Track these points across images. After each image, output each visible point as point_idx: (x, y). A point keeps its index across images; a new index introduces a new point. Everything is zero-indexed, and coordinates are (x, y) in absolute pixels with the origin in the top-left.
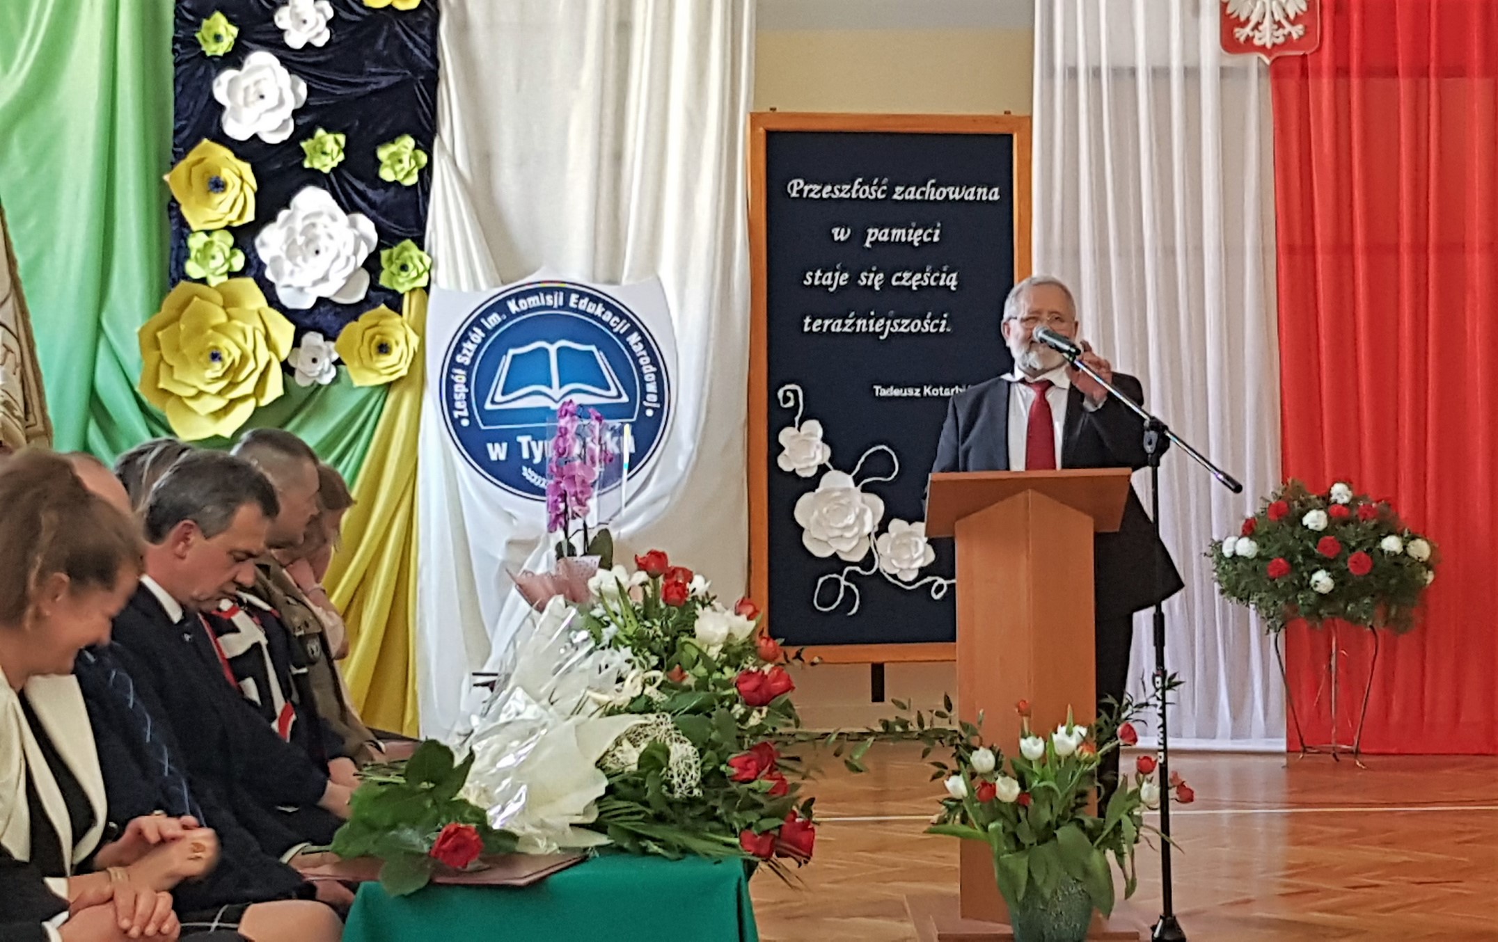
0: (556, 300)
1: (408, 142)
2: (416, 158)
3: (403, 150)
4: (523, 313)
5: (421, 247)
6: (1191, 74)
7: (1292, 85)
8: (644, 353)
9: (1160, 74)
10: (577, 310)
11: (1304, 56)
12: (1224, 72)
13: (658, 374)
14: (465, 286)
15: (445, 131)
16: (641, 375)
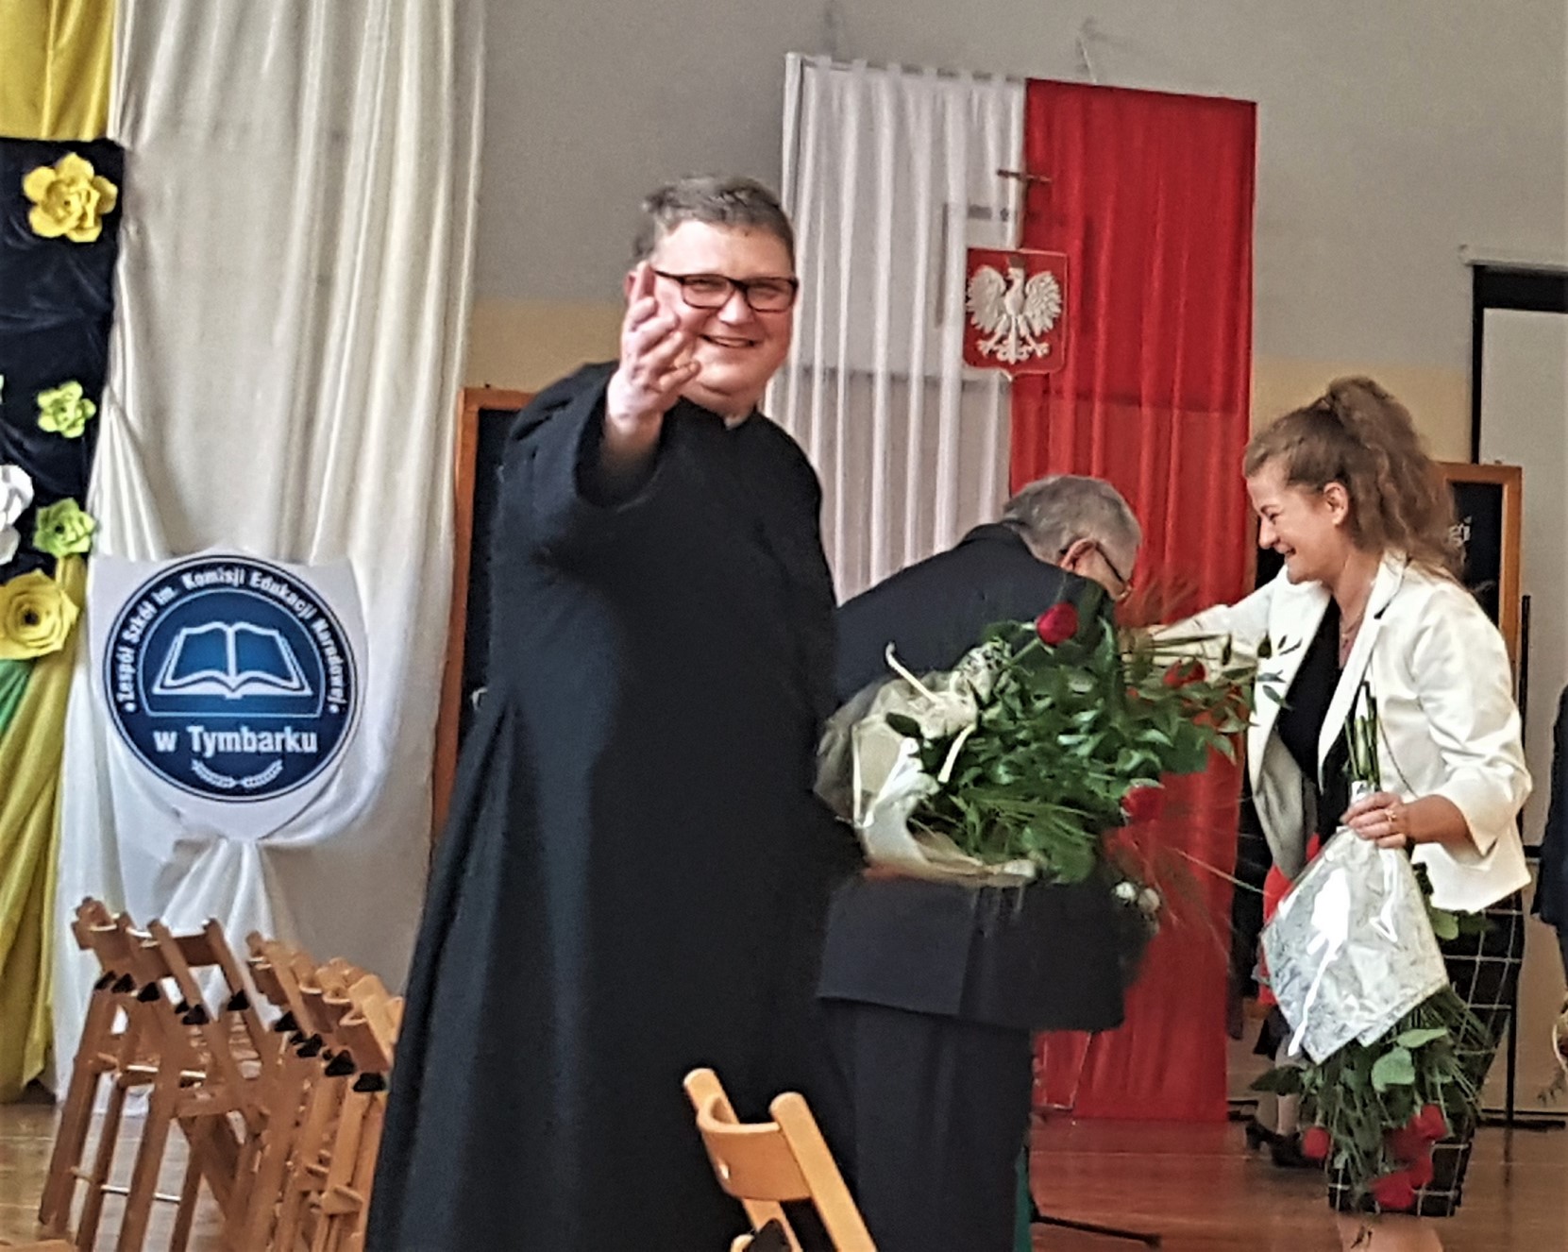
0: (235, 578)
1: (74, 390)
2: (82, 407)
3: (68, 397)
4: (199, 589)
5: (82, 507)
6: (932, 384)
7: (1032, 406)
8: (331, 642)
9: (898, 381)
10: (257, 590)
11: (1047, 376)
12: (965, 386)
13: (345, 667)
14: (132, 555)
15: (116, 380)
16: (326, 666)
